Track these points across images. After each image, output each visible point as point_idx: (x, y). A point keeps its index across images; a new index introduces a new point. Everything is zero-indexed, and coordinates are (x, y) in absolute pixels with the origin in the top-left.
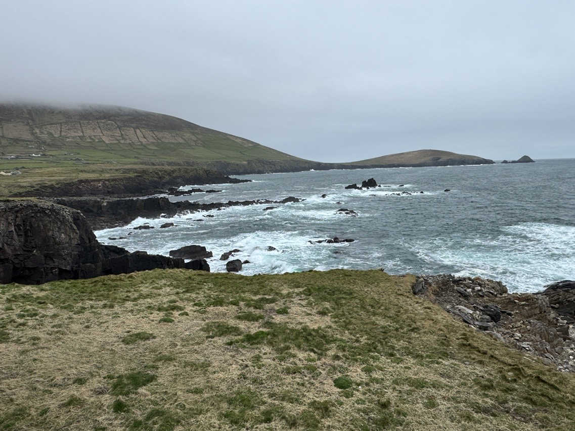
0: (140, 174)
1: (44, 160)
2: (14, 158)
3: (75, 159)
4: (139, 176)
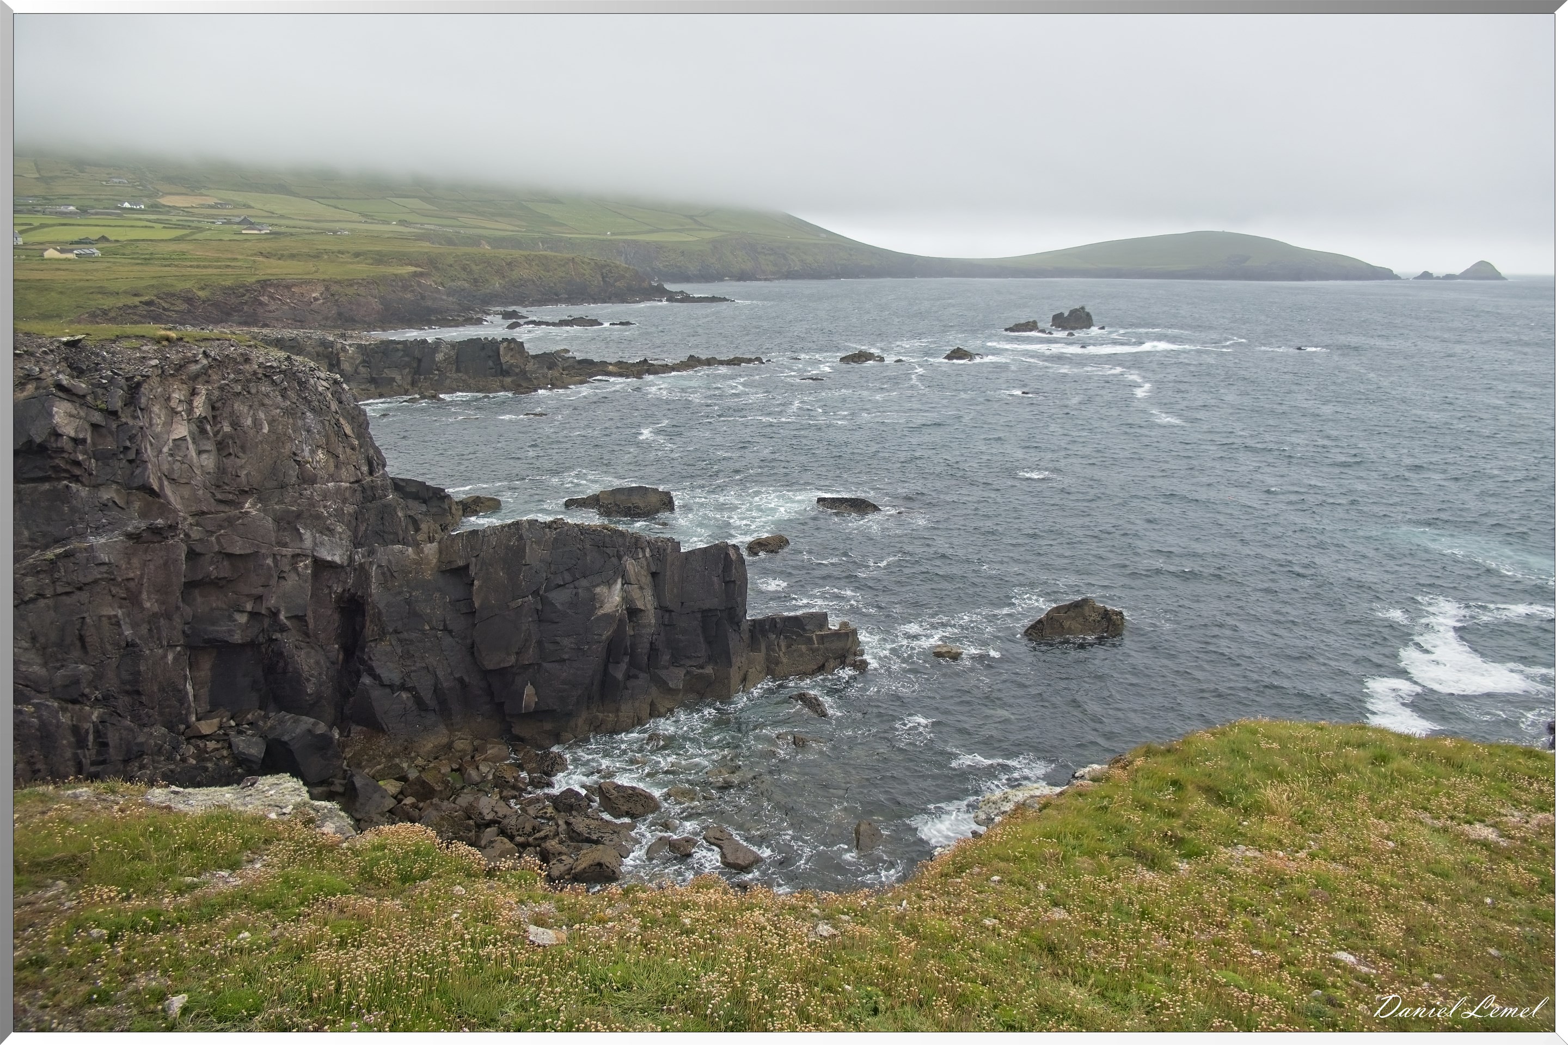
0: (419, 269)
1: (155, 221)
2: (75, 213)
3: (238, 220)
4: (421, 275)
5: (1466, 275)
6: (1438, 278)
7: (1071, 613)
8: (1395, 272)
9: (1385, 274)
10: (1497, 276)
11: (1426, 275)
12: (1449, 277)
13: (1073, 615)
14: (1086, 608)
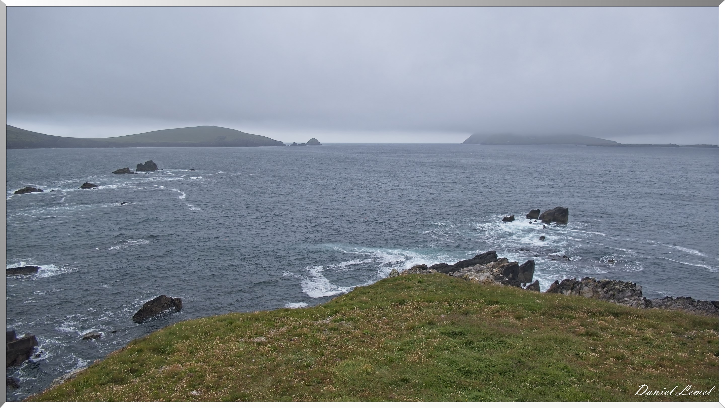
5: (308, 143)
6: (299, 145)
7: (155, 304)
8: (284, 142)
9: (280, 144)
10: (318, 144)
11: (295, 144)
12: (303, 144)
13: (156, 304)
14: (162, 300)
